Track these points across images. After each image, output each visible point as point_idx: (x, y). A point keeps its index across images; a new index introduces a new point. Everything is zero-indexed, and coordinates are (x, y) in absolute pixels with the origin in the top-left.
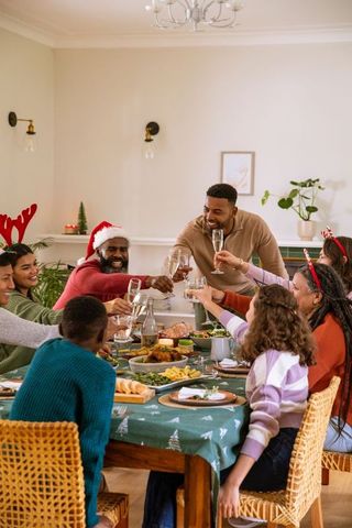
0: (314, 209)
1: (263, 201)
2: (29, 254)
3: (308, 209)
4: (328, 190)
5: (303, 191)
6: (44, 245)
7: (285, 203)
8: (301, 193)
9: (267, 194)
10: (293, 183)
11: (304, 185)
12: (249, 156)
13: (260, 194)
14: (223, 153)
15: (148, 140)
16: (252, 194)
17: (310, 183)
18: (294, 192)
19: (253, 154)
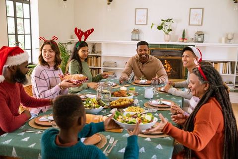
0: (171, 30)
1: (151, 27)
2: (86, 47)
3: (168, 30)
4: (175, 23)
5: (166, 23)
6: (71, 43)
7: (160, 28)
8: (165, 24)
9: (153, 24)
10: (163, 20)
11: (167, 21)
12: (146, 10)
13: (150, 24)
14: (136, 9)
15: (109, 4)
16: (147, 24)
17: (169, 20)
18: (163, 24)
19: (147, 9)
